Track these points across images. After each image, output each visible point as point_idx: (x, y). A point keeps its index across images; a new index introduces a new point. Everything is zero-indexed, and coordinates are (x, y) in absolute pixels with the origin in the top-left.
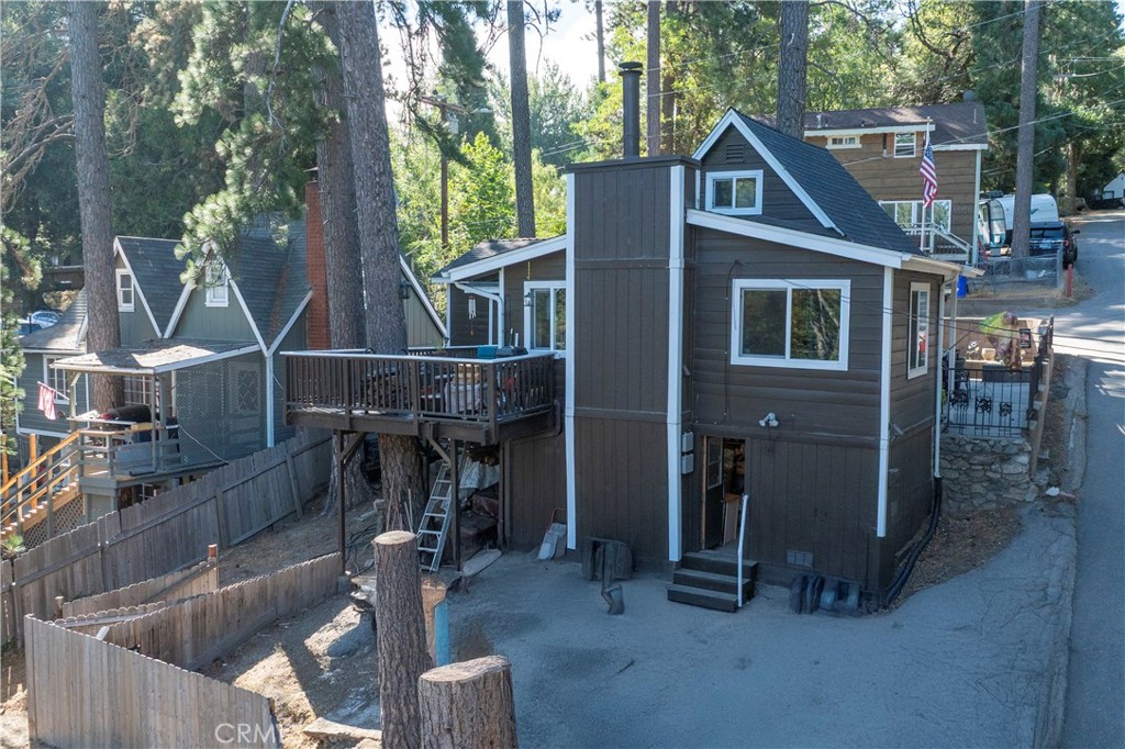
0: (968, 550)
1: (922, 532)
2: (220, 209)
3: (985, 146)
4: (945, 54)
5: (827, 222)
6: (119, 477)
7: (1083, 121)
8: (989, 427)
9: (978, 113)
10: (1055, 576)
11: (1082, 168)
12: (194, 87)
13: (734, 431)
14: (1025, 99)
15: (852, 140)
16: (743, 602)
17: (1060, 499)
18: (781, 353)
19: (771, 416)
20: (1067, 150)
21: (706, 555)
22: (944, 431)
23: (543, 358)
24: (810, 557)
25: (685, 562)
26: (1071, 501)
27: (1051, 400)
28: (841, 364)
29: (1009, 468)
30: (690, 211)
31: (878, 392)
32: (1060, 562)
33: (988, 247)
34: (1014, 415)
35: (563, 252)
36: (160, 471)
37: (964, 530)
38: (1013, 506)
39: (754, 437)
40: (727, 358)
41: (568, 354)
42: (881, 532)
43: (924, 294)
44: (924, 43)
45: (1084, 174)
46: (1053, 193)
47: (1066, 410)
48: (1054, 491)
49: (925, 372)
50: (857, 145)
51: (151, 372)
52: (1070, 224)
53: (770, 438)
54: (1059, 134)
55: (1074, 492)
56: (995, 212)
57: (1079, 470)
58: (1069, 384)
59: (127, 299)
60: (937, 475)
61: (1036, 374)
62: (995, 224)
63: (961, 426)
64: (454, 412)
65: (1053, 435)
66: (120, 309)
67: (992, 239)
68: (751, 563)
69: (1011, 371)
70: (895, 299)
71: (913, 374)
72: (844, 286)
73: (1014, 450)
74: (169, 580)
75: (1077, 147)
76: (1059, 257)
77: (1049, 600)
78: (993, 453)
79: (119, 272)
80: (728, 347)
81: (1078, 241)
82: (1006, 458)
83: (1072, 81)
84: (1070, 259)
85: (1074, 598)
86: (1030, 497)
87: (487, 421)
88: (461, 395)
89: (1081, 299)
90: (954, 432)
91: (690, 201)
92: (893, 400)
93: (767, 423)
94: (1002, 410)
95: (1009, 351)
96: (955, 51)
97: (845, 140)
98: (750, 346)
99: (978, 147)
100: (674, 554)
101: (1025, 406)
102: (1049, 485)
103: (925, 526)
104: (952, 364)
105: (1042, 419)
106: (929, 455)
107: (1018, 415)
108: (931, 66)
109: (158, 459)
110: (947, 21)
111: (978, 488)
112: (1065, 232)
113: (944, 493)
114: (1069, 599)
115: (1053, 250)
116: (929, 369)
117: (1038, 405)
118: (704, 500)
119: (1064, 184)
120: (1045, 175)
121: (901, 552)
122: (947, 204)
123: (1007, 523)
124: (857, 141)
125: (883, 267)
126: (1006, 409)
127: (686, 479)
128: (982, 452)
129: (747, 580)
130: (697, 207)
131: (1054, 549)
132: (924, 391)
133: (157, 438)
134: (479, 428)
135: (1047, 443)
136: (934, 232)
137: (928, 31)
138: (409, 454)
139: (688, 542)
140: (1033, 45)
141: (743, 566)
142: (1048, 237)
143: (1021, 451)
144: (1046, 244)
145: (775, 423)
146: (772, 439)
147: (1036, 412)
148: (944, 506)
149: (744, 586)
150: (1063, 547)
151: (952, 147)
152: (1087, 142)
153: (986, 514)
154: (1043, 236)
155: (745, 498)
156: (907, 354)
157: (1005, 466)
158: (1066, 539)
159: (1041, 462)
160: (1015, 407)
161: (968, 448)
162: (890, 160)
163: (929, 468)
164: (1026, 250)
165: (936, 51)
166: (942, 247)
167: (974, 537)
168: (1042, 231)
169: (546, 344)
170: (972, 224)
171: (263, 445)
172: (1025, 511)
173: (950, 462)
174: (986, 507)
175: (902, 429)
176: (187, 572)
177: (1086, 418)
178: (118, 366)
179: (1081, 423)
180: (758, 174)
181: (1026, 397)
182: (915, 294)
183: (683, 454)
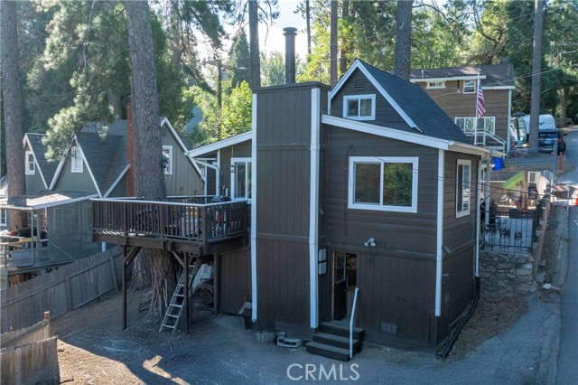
0: (494, 323)
1: (467, 311)
2: (67, 116)
3: (514, 87)
4: (494, 40)
5: (412, 124)
6: (10, 269)
7: (569, 76)
8: (508, 246)
9: (510, 69)
10: (546, 341)
11: (569, 102)
12: (53, 47)
13: (350, 248)
14: (535, 61)
15: (440, 84)
16: (354, 354)
17: (551, 291)
18: (377, 201)
19: (372, 240)
20: (561, 92)
21: (334, 324)
22: (481, 249)
23: (240, 203)
24: (395, 327)
25: (320, 328)
26: (558, 292)
27: (548, 229)
28: (413, 209)
29: (520, 272)
30: (324, 116)
31: (436, 226)
32: (550, 332)
33: (516, 143)
34: (523, 238)
35: (250, 141)
36: (36, 266)
37: (492, 310)
38: (523, 295)
39: (361, 253)
40: (346, 204)
41: (253, 201)
42: (438, 313)
43: (467, 167)
44: (483, 34)
45: (570, 106)
46: (553, 114)
47: (557, 236)
48: (547, 286)
49: (469, 213)
50: (443, 87)
51: (31, 209)
52: (562, 131)
53: (371, 254)
54: (556, 83)
55: (560, 286)
56: (520, 123)
57: (563, 272)
58: (558, 220)
59: (31, 168)
60: (477, 275)
61: (537, 215)
62: (521, 130)
63: (492, 246)
64: (183, 236)
65: (549, 250)
66: (27, 173)
67: (519, 138)
68: (360, 330)
69: (523, 213)
70: (446, 169)
71: (459, 215)
72: (415, 161)
73: (524, 261)
74: (18, 333)
75: (567, 91)
76: (555, 149)
77: (543, 358)
78: (511, 263)
79: (27, 153)
80: (346, 198)
81: (566, 140)
82: (518, 266)
83: (564, 55)
84: (562, 149)
85: (558, 356)
86: (533, 289)
87: (202, 241)
88: (187, 225)
89: (567, 171)
90: (487, 249)
91: (323, 110)
92: (445, 231)
93: (369, 244)
94: (516, 237)
95: (520, 201)
96: (499, 39)
97: (436, 84)
98: (360, 197)
99: (509, 87)
100: (314, 324)
101: (530, 234)
102: (545, 282)
103: (469, 306)
104: (487, 209)
105: (541, 242)
106: (472, 264)
107: (526, 239)
108: (487, 47)
109: (34, 258)
110: (495, 23)
111: (501, 283)
112: (559, 135)
113: (481, 287)
114: (555, 358)
115: (552, 144)
116: (471, 212)
117: (538, 233)
118: (333, 290)
119: (560, 110)
120: (548, 104)
121: (452, 324)
122: (493, 119)
123: (519, 306)
124: (443, 84)
125: (438, 149)
126: (519, 236)
127: (321, 278)
128: (504, 261)
129: (357, 341)
130: (329, 113)
131: (546, 324)
132: (468, 225)
133: (35, 247)
134: (197, 245)
135: (544, 255)
136: (485, 134)
137: (484, 27)
138: (166, 259)
139: (322, 316)
140: (540, 32)
141: (354, 333)
142: (549, 137)
143: (527, 261)
144: (548, 141)
145: (373, 244)
146: (372, 254)
147: (537, 237)
148: (481, 294)
149: (354, 345)
150: (552, 322)
151: (495, 88)
152: (572, 88)
153: (506, 299)
154: (546, 137)
155: (357, 290)
156: (454, 203)
157: (518, 270)
158: (554, 317)
159: (540, 267)
160: (524, 234)
161: (496, 259)
162: (461, 95)
163: (472, 271)
164: (536, 144)
165: (489, 38)
166: (490, 142)
167: (498, 315)
168: (547, 134)
169: (243, 195)
170: (506, 130)
171: (100, 250)
172: (529, 298)
173: (485, 267)
174: (507, 295)
175: (450, 249)
176: (30, 328)
177: (568, 240)
178: (16, 205)
179: (566, 243)
180: (373, 97)
181: (530, 228)
182: (461, 167)
183: (319, 262)
